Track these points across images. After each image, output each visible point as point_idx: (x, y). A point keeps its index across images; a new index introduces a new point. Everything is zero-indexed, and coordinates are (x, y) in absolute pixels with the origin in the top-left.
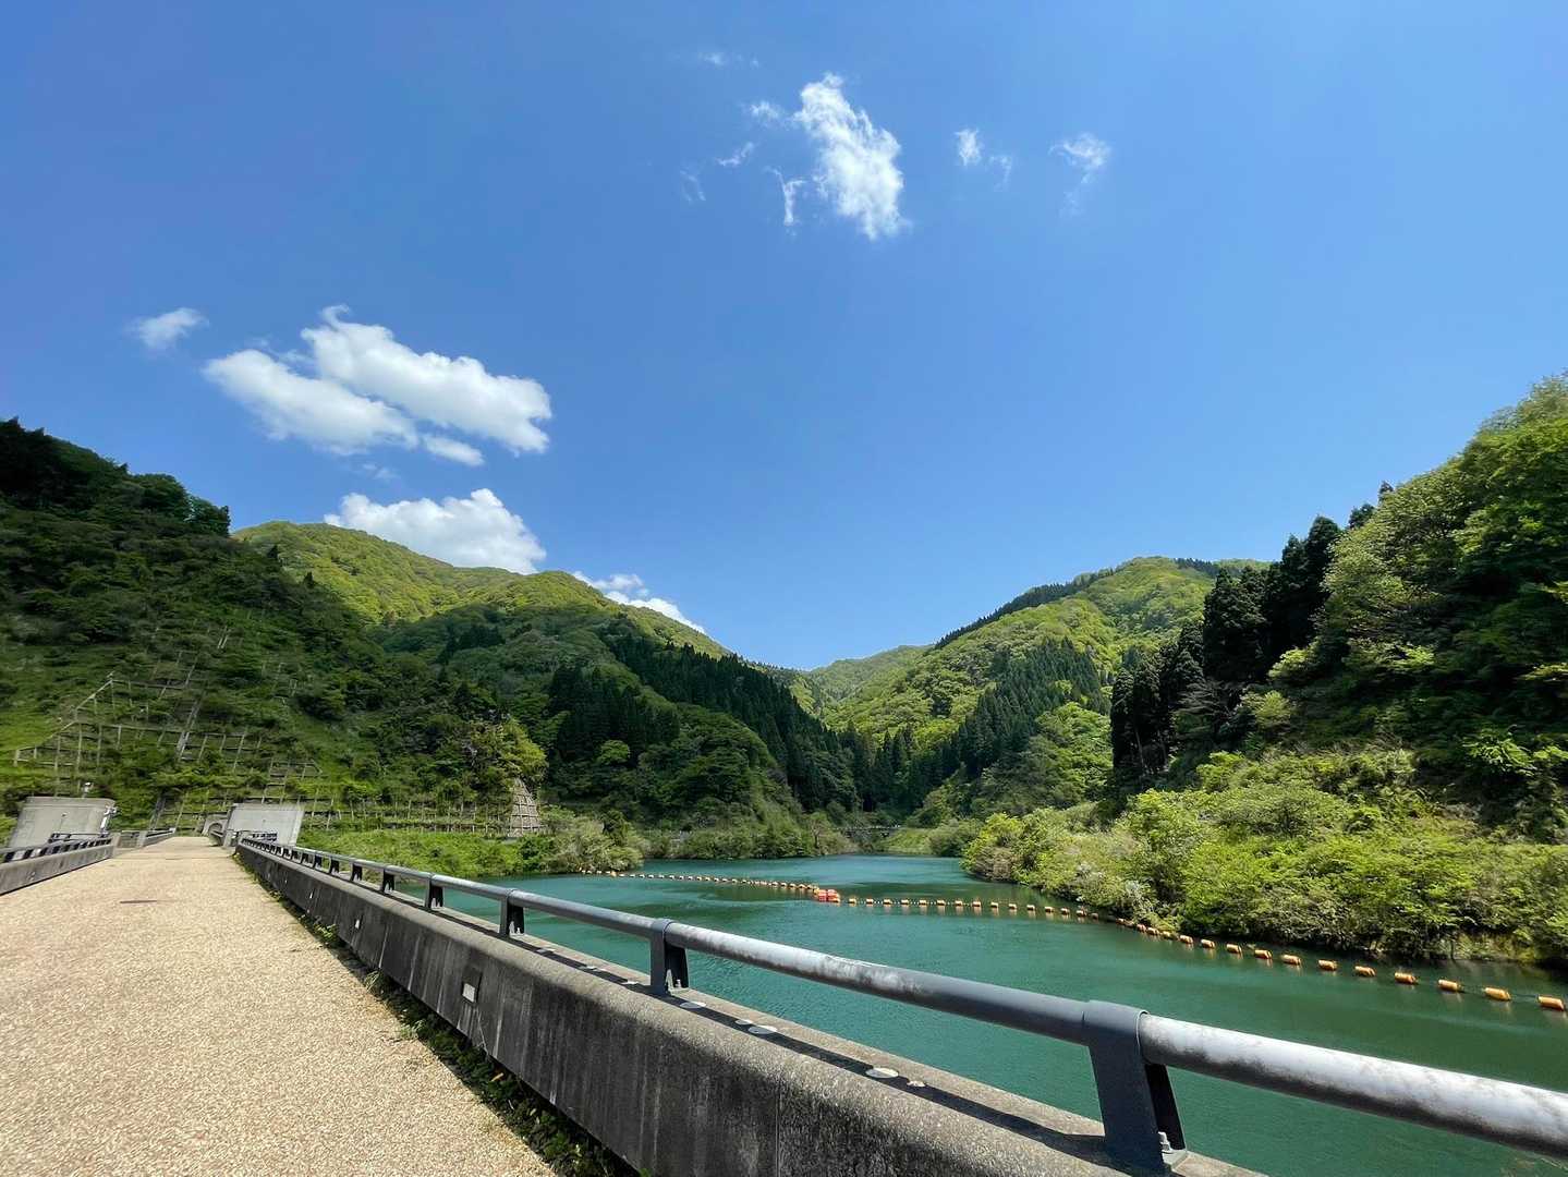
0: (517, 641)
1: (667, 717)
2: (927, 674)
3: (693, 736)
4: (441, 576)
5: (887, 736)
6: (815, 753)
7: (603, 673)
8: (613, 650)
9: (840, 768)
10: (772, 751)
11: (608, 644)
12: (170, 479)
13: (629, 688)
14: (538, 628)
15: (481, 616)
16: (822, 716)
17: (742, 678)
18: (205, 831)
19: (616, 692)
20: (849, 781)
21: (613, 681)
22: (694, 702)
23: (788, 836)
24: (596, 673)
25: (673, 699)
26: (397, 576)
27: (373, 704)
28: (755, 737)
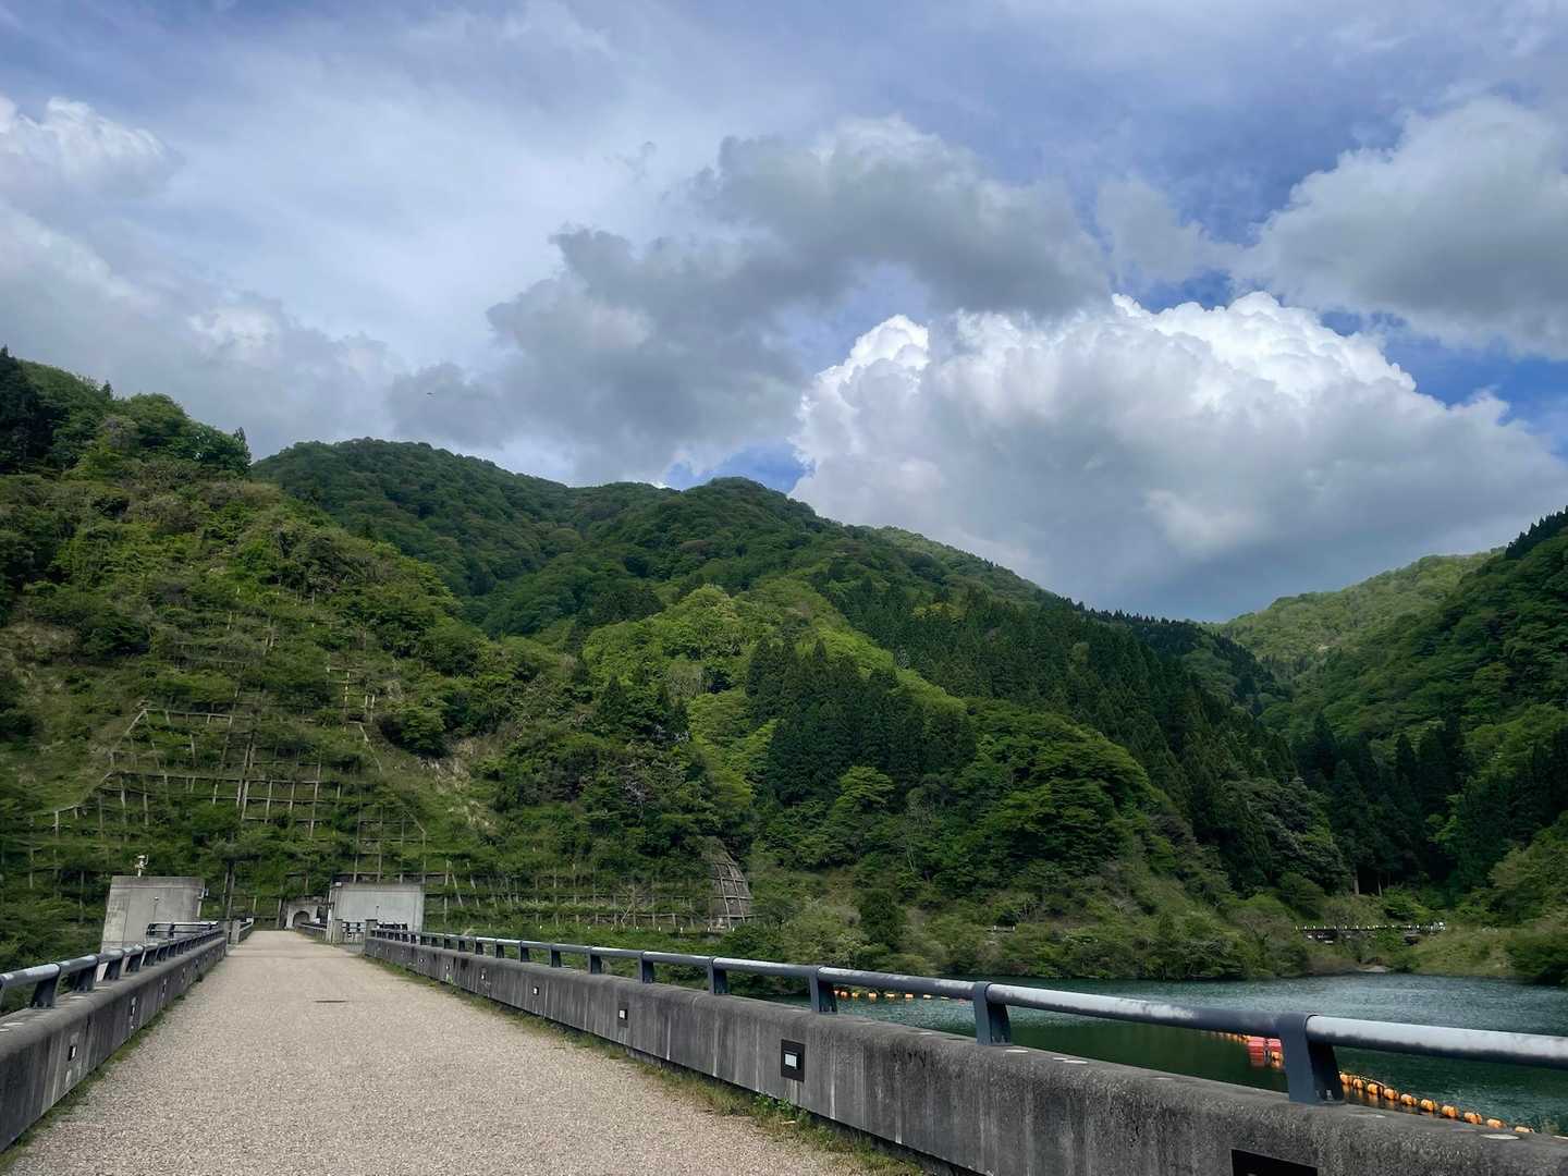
0: (683, 606)
1: (949, 724)
2: (1488, 613)
3: (1002, 757)
4: (549, 506)
5: (1404, 744)
6: (1246, 784)
7: (831, 655)
8: (843, 609)
9: (1303, 812)
10: (1157, 778)
11: (832, 598)
12: (163, 400)
13: (877, 673)
14: (714, 580)
15: (622, 568)
16: (1258, 709)
17: (1084, 645)
18: (289, 924)
19: (856, 681)
20: (1324, 837)
21: (848, 663)
22: (997, 695)
23: (1202, 938)
24: (820, 651)
25: (956, 691)
26: (486, 513)
27: (485, 725)
28: (1120, 755)
